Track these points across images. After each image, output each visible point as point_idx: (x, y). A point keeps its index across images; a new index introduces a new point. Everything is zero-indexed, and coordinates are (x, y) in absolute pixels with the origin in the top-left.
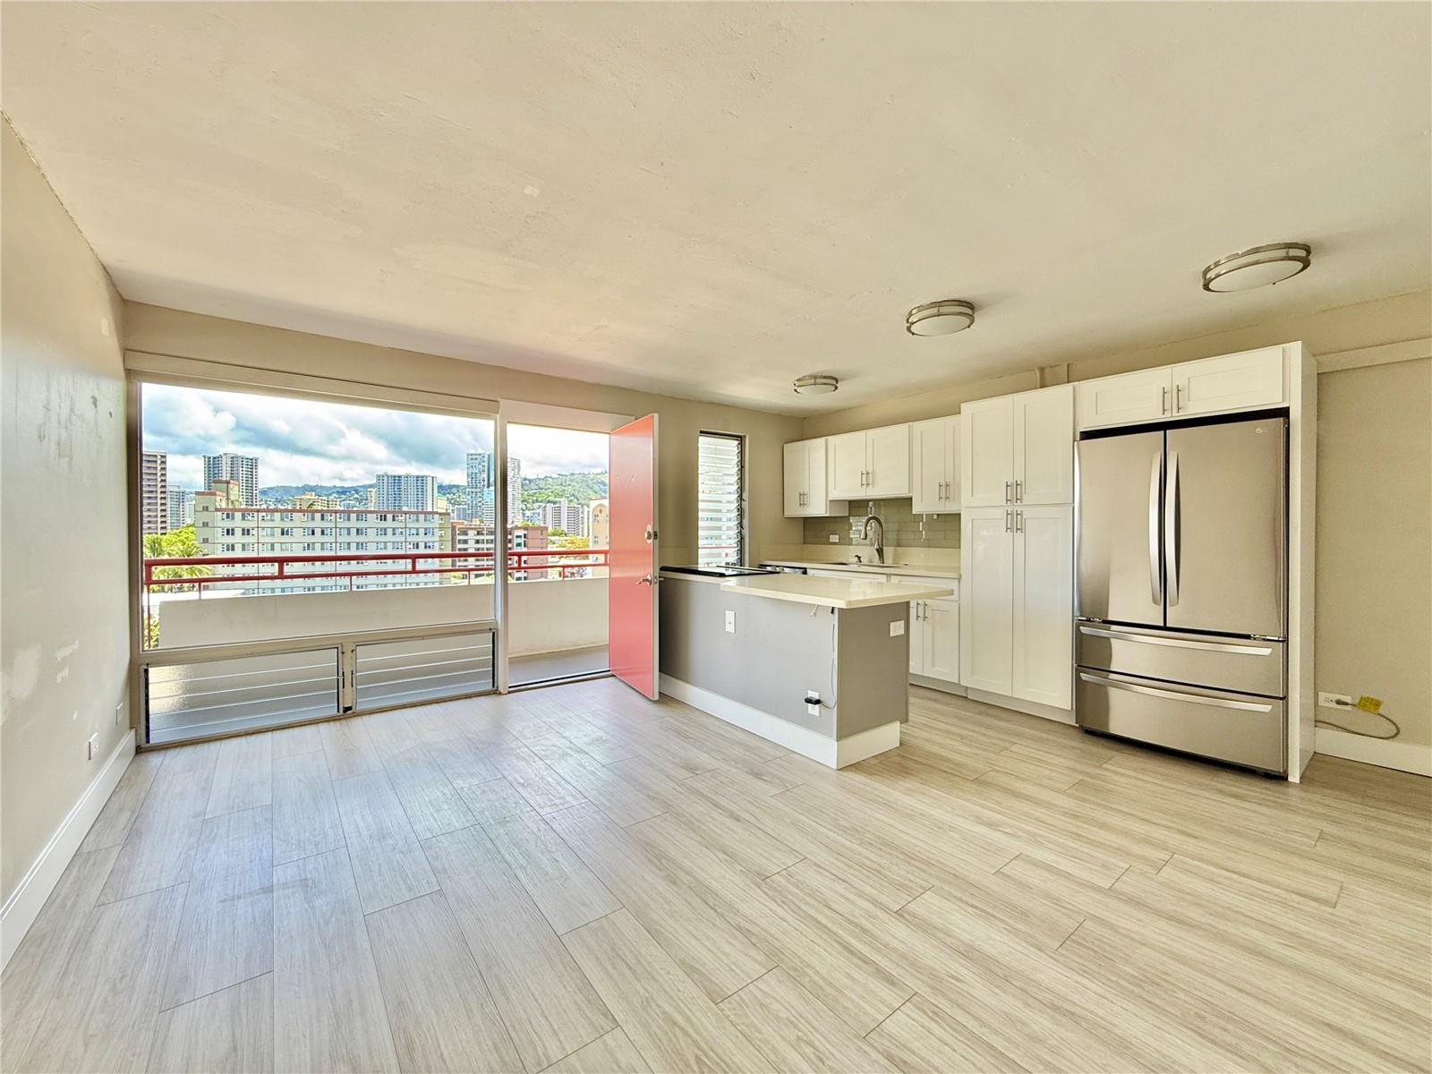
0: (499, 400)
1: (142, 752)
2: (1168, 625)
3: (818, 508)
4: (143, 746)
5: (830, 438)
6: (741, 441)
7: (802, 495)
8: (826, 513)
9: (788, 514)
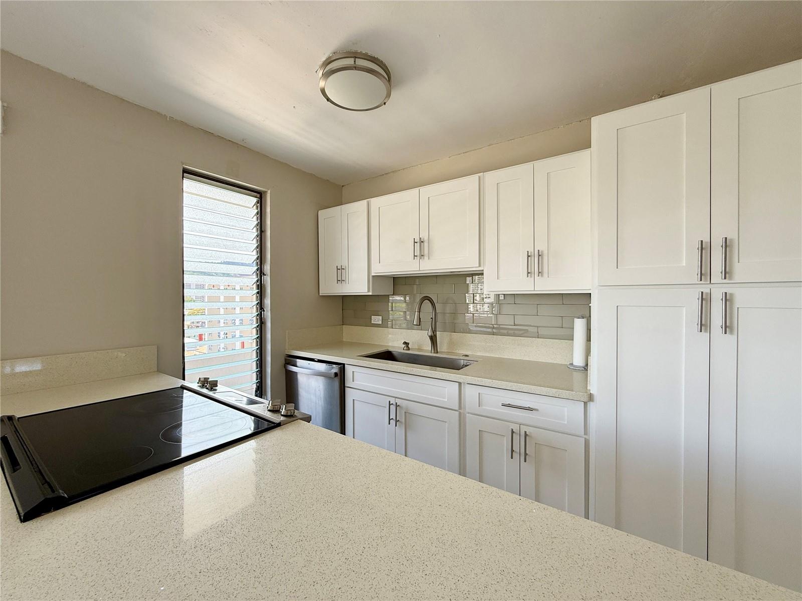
3: (359, 288)
5: (374, 201)
6: (261, 198)
7: (340, 269)
8: (369, 291)
9: (323, 291)
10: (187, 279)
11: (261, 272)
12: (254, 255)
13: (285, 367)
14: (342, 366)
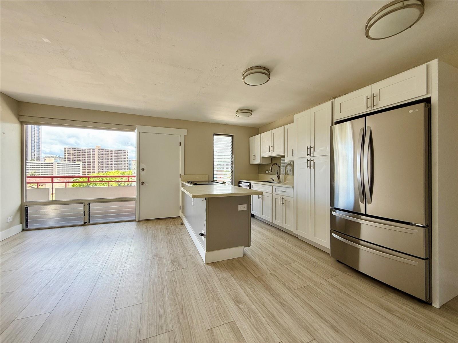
0: (136, 125)
1: (24, 231)
2: (367, 214)
3: (258, 161)
4: (25, 229)
5: (262, 134)
6: (232, 137)
7: (254, 156)
8: (261, 162)
9: (251, 163)
10: (215, 160)
11: (232, 158)
12: (231, 153)
13: (238, 184)
14: (250, 184)
